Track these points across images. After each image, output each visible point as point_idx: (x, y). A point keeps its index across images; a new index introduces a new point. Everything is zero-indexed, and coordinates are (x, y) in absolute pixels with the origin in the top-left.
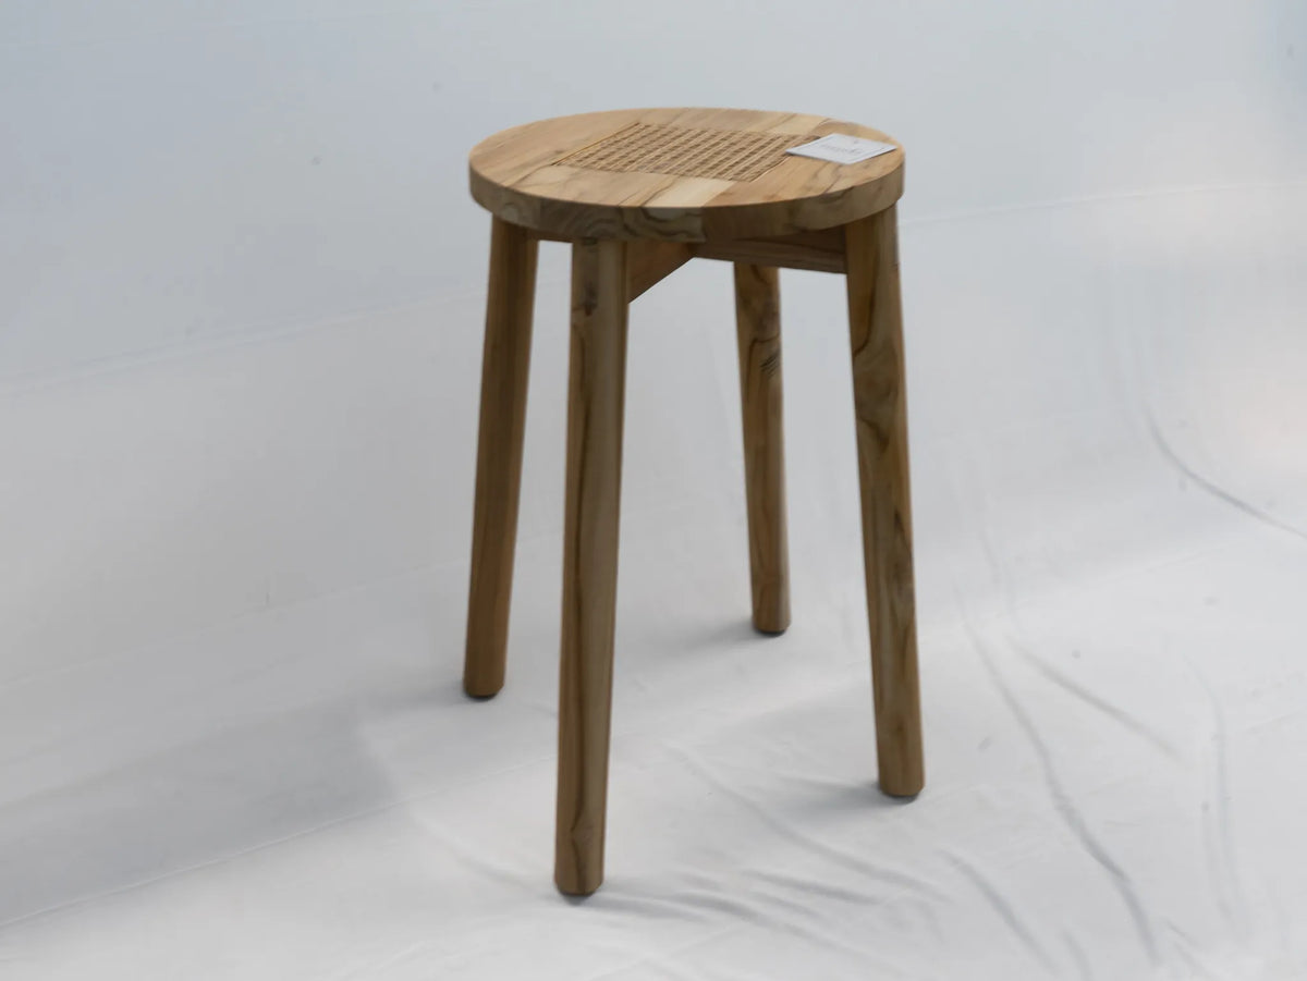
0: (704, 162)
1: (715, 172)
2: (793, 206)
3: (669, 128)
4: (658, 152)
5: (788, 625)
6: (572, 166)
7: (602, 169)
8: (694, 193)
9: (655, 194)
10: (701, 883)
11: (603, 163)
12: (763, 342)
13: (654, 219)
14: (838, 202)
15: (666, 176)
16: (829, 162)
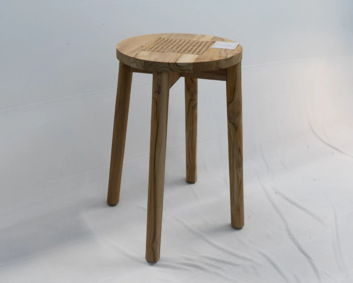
0: (186, 49)
1: (191, 52)
2: (218, 62)
3: (170, 40)
4: (171, 46)
5: (196, 181)
6: (148, 51)
7: (157, 51)
8: (188, 59)
9: (177, 59)
10: (189, 259)
11: (157, 50)
12: (193, 100)
13: (179, 66)
14: (229, 61)
15: (177, 54)
16: (222, 49)
